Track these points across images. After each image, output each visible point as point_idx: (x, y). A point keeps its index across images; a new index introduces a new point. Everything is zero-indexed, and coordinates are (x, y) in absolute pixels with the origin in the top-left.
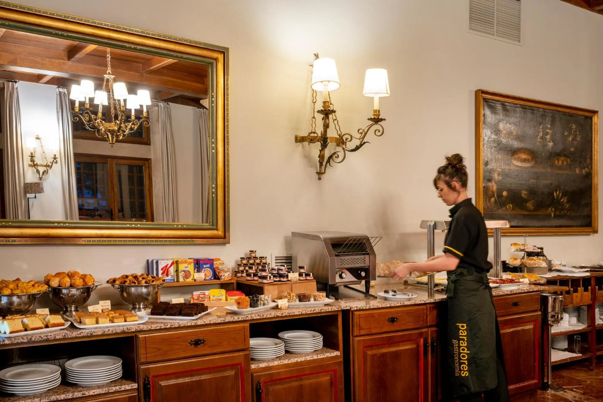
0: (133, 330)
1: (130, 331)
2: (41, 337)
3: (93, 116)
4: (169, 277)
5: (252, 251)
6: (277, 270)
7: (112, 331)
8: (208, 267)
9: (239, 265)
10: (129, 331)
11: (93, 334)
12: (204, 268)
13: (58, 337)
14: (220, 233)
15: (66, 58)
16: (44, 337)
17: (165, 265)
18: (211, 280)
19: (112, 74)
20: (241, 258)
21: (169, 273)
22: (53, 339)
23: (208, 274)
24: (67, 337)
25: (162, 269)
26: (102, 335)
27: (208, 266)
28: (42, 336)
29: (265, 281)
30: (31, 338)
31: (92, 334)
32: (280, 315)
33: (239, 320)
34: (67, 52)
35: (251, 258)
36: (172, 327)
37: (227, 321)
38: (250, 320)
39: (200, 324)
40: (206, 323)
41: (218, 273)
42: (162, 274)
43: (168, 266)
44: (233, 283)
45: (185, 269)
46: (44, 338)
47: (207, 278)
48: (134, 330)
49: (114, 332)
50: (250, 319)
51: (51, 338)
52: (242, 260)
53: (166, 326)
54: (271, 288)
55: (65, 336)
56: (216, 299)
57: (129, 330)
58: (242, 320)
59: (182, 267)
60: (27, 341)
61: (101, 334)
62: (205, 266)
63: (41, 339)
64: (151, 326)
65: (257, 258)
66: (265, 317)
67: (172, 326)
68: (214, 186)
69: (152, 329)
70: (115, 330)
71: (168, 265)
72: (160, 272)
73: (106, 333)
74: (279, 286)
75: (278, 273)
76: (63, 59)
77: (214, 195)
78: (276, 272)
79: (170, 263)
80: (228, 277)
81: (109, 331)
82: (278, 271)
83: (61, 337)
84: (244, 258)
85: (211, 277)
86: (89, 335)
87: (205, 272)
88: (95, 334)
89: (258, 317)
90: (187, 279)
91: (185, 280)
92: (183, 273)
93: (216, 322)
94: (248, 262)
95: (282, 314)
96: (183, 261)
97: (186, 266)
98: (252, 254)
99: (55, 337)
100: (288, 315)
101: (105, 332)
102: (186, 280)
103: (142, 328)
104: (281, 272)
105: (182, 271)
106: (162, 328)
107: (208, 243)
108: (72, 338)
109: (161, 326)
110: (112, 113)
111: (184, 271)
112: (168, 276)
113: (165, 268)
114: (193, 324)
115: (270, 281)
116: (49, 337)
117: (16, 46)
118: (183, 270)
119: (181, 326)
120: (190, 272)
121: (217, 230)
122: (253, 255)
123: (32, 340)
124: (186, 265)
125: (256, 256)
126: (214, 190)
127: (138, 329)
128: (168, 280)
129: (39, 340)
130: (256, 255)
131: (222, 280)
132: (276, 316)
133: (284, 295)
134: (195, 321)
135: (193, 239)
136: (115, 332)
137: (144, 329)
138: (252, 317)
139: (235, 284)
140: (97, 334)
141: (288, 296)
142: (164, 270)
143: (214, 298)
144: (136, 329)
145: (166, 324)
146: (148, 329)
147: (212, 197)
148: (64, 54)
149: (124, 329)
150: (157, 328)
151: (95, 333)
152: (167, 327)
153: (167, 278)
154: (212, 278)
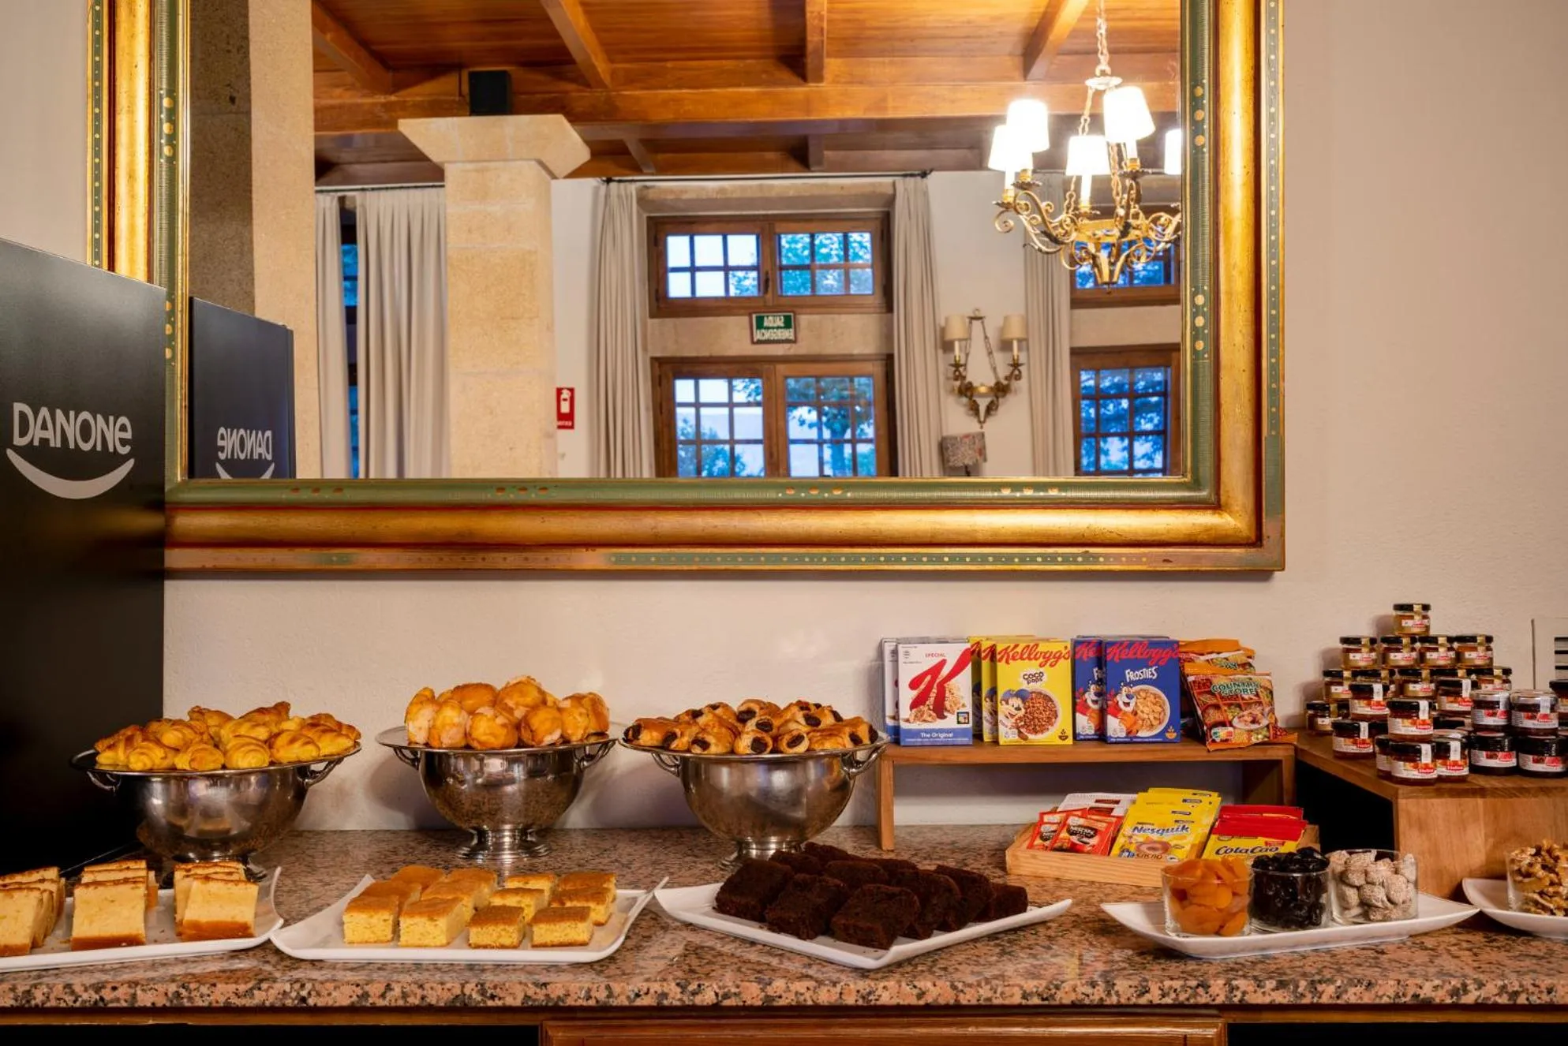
0: (509, 1001)
1: (499, 1003)
2: (73, 992)
3: (1045, 204)
4: (950, 722)
5: (1408, 608)
6: (1502, 708)
7: (405, 995)
8: (1145, 681)
9: (1333, 675)
10: (490, 1003)
11: (311, 1002)
12: (1127, 684)
13: (145, 999)
14: (1232, 521)
15: (1017, 74)
16: (86, 990)
17: (931, 663)
18: (1166, 742)
19: (1113, 74)
20: (1345, 640)
21: (947, 704)
22: (125, 1004)
23: (1146, 711)
24: (186, 1003)
25: (914, 684)
26: (352, 1009)
27: (1149, 673)
28: (77, 982)
29: (1405, 770)
30: (28, 992)
31: (303, 1000)
32: (1441, 996)
33: (1143, 1001)
34: (1021, 59)
35: (1398, 640)
36: (727, 1003)
37: (1067, 1001)
38: (1223, 1008)
39: (894, 1002)
40: (929, 999)
41: (1203, 712)
42: (916, 704)
43: (946, 671)
44: (1276, 764)
45: (1024, 686)
46: (85, 996)
47: (1144, 733)
48: (518, 1003)
49: (414, 1001)
50: (1220, 1000)
51: (118, 1000)
52: (1348, 651)
53: (694, 993)
54: (1440, 808)
55: (178, 994)
56: (1149, 841)
57: (493, 997)
58: (1168, 1000)
59: (1011, 676)
60: (13, 1002)
61: (346, 1002)
62: (1130, 675)
63: (70, 999)
64: (608, 987)
65: (1434, 640)
66: (1325, 1000)
67: (726, 996)
68: (1200, 300)
69: (614, 1002)
70: (419, 992)
71: (943, 663)
72: (907, 696)
73: (371, 1000)
74: (1499, 802)
75: (1509, 729)
76: (1011, 79)
77: (1200, 345)
78: (1498, 721)
79: (952, 654)
80: (1250, 732)
81: (389, 995)
82: (1508, 714)
83: (161, 1002)
84: (1356, 641)
85: (1165, 730)
86: (289, 1002)
87: (1133, 702)
88: (321, 1002)
89: (1281, 997)
90: (1036, 732)
91: (1026, 738)
92: (1017, 702)
93: (997, 1001)
94: (1384, 658)
95: (1455, 992)
96: (1019, 649)
97: (1033, 671)
98: (1404, 623)
99: (134, 996)
100: (1503, 1000)
101: (366, 995)
102: (1031, 737)
103: (561, 993)
104: (1529, 724)
105: (1010, 694)
106: (666, 1003)
107: (1167, 567)
108: (210, 1010)
109: (665, 995)
110: (1114, 193)
111: (1021, 695)
112: (942, 717)
113: (928, 678)
114: (850, 1000)
115: (1442, 771)
116: (107, 994)
117: (884, 63)
118: (1016, 688)
119: (782, 1002)
120: (1050, 700)
121: (1216, 505)
122: (1412, 625)
123: (33, 1003)
124: (1032, 667)
125: (1432, 633)
126: (1200, 321)
127: (540, 996)
128: (942, 736)
129: (63, 1005)
130: (1427, 628)
131: (1212, 748)
132: (1407, 999)
133: (1513, 861)
134: (863, 985)
135: (1092, 550)
136: (417, 1002)
137: (570, 1002)
138: (1233, 989)
139: (1287, 771)
140: (330, 1003)
141: (1541, 873)
142: (922, 687)
143: (1140, 837)
144: (527, 997)
145: (693, 987)
146: (592, 1003)
147: (1194, 351)
148: (1013, 63)
149: (467, 991)
150: (639, 1002)
151: (318, 994)
152: (698, 1000)
153: (939, 724)
154: (1171, 735)
